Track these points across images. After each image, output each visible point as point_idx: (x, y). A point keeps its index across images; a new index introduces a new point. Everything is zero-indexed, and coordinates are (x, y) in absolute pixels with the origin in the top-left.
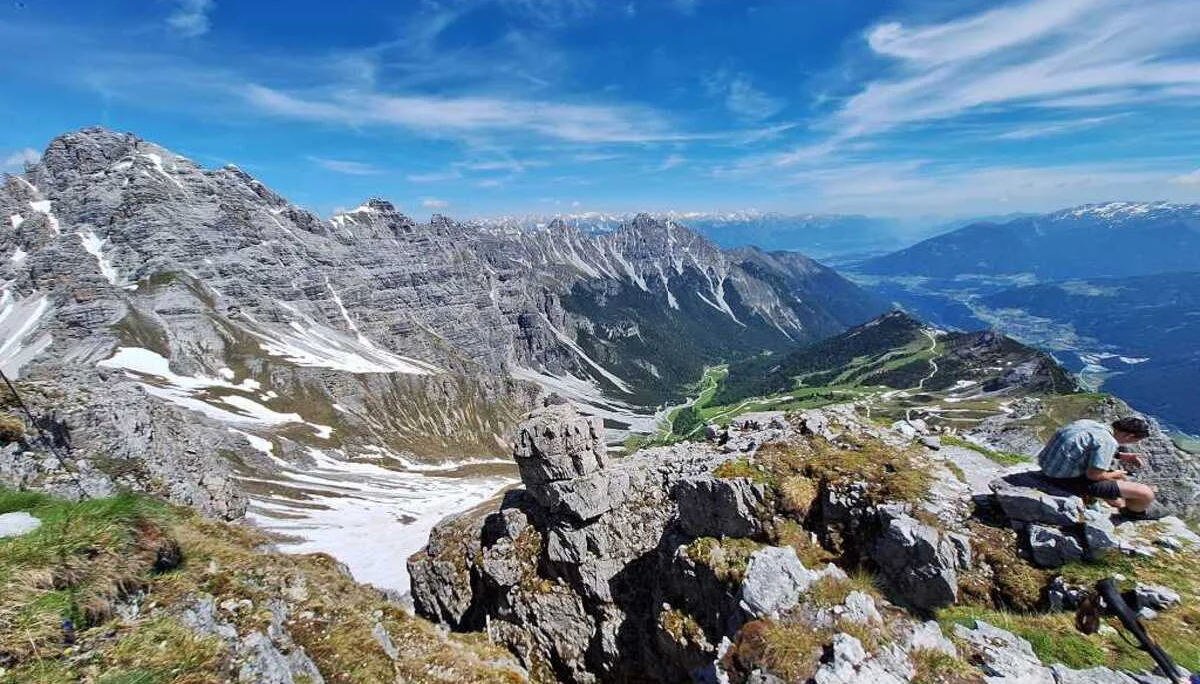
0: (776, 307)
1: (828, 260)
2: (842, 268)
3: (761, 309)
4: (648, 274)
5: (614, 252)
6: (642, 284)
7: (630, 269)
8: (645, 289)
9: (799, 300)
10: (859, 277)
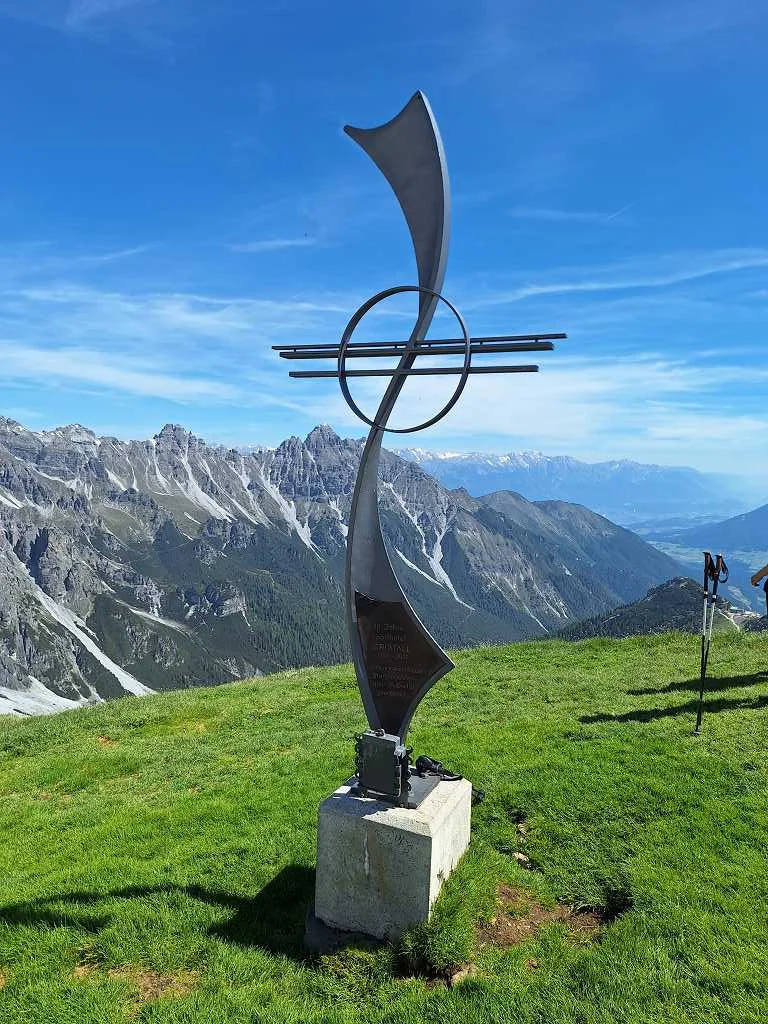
0: (527, 580)
1: (641, 525)
2: (660, 538)
3: (501, 584)
4: (317, 517)
5: (267, 484)
6: (305, 534)
7: (289, 511)
8: (308, 542)
9: (568, 573)
10: (684, 551)
